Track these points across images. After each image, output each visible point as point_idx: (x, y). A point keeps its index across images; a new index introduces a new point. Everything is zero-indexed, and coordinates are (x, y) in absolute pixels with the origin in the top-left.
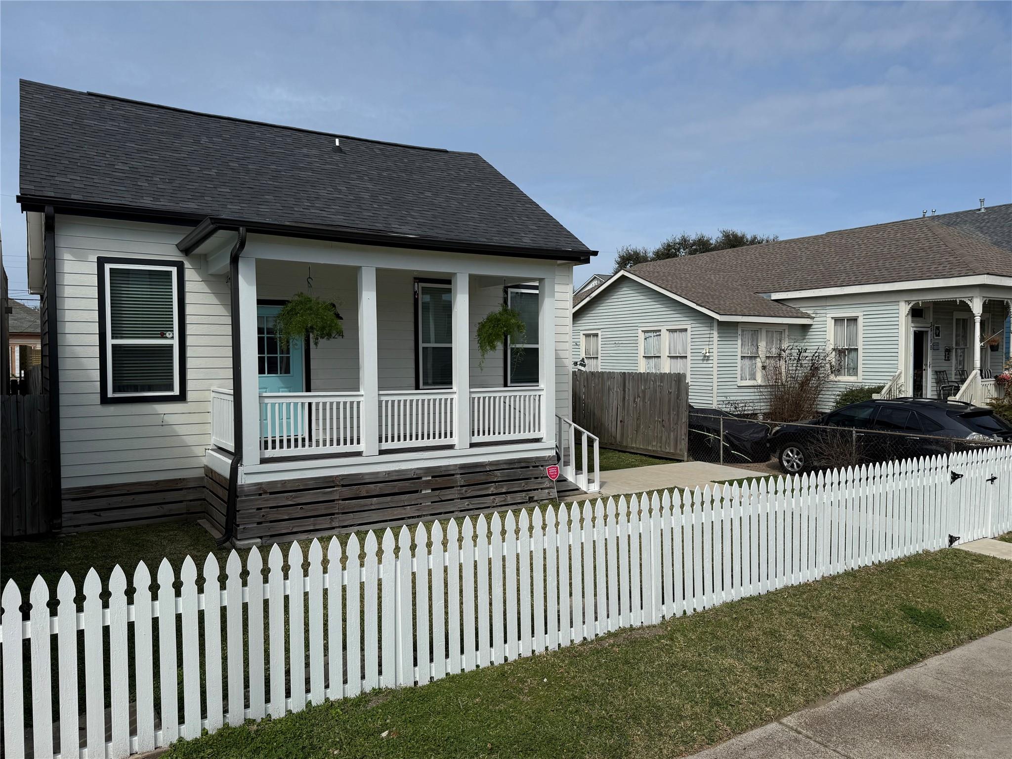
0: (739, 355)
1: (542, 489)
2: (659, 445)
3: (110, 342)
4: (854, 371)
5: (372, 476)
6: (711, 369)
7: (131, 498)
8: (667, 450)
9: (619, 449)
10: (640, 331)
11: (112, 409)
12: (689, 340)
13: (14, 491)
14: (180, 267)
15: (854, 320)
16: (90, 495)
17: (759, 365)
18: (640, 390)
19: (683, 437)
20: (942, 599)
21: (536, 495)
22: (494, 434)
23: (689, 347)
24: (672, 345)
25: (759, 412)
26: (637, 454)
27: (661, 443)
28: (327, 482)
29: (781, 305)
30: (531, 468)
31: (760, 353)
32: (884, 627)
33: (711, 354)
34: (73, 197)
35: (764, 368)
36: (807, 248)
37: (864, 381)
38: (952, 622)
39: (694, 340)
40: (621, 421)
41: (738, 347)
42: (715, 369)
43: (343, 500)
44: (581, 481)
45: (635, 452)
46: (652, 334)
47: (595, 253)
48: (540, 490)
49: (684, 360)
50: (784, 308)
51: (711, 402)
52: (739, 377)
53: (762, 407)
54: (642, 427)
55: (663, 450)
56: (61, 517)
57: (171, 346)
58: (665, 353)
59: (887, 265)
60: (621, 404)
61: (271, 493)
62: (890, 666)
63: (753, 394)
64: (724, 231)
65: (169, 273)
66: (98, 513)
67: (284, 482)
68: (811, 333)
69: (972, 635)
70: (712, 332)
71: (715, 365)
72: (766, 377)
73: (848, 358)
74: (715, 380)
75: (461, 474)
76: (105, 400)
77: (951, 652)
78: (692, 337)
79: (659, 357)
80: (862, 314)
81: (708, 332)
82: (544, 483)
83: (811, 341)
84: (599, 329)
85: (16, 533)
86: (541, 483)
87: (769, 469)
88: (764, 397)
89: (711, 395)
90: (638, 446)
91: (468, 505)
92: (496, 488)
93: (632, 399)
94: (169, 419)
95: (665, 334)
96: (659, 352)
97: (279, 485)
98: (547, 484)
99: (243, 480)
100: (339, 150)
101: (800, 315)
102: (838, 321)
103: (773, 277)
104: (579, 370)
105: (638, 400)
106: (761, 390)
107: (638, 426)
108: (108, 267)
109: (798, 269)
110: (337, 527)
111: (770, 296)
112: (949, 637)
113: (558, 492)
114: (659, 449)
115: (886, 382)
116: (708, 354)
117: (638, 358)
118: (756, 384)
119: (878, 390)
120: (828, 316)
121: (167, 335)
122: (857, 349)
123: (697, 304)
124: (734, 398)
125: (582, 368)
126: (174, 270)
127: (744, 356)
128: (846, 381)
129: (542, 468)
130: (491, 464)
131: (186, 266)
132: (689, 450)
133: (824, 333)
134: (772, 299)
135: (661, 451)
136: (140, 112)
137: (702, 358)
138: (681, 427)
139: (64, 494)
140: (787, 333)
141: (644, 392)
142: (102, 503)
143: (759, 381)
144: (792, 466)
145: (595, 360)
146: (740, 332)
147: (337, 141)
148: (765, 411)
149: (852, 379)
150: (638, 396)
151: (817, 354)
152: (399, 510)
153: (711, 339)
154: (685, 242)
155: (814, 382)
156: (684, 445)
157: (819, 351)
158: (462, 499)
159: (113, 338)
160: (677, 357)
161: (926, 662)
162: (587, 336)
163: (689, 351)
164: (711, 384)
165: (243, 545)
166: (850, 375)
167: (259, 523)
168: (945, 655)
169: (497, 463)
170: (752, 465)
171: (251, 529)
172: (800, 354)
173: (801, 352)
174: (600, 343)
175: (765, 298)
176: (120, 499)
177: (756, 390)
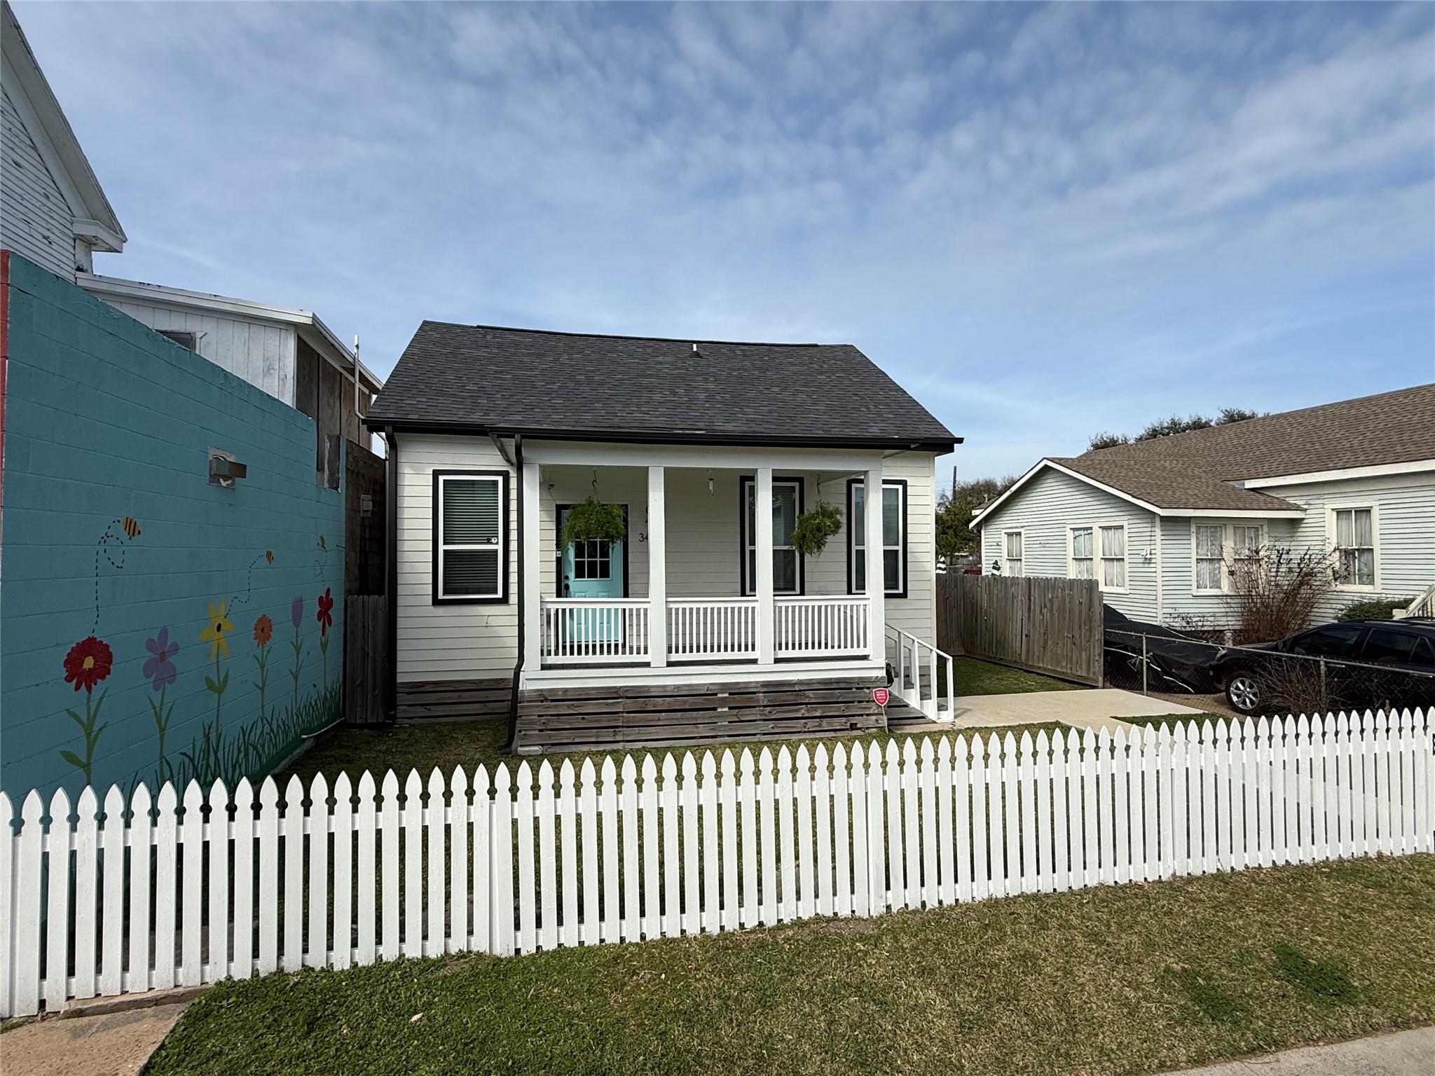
0: (1194, 557)
1: (868, 715)
2: (1069, 666)
3: (442, 547)
4: (1369, 578)
5: (660, 689)
6: (1154, 575)
7: (456, 694)
8: (1079, 673)
9: (1025, 668)
10: (1068, 529)
11: (441, 610)
12: (1126, 539)
13: (358, 682)
14: (506, 476)
15: (1367, 511)
16: (422, 689)
17: (1225, 570)
18: (1047, 600)
19: (1096, 658)
20: (1366, 944)
21: (860, 722)
22: (826, 647)
23: (1127, 548)
24: (1107, 546)
25: (1226, 628)
26: (1044, 675)
27: (1071, 663)
28: (611, 693)
29: (1258, 495)
30: (854, 690)
31: (1225, 555)
32: (1225, 978)
33: (1153, 556)
34: (410, 417)
35: (1232, 573)
36: (1300, 423)
37: (1384, 591)
38: (1365, 989)
39: (1132, 539)
40: (1026, 636)
41: (1191, 547)
42: (1159, 574)
43: (628, 712)
44: (929, 708)
45: (1043, 673)
46: (1082, 532)
47: (960, 441)
48: (865, 717)
49: (1121, 563)
50: (1262, 498)
51: (1155, 615)
52: (1195, 585)
53: (1230, 623)
54: (1050, 643)
55: (1074, 672)
56: (395, 710)
57: (496, 551)
58: (1098, 555)
59: (1416, 437)
60: (1026, 615)
61: (552, 701)
62: (1200, 1052)
63: (1216, 606)
64: (1226, 411)
65: (496, 483)
66: (428, 707)
67: (566, 690)
68: (1303, 530)
69: (1400, 1020)
70: (1153, 529)
71: (1159, 570)
72: (1234, 585)
73: (1359, 560)
74: (1160, 588)
75: (764, 692)
76: (436, 602)
77: (1344, 1045)
78: (1130, 535)
79: (1091, 559)
80: (1378, 503)
81: (1149, 529)
82: (870, 708)
83: (1300, 539)
84: (1022, 527)
85: (359, 721)
86: (866, 708)
87: (1216, 704)
88: (1232, 610)
89: (1155, 606)
90: (1045, 666)
91: (773, 728)
92: (808, 711)
93: (1038, 609)
94: (492, 621)
95: (1097, 532)
96: (1091, 553)
97: (560, 693)
98: (874, 710)
99: (524, 686)
100: (697, 354)
101: (1285, 507)
102: (1340, 512)
103: (1249, 461)
104: (993, 574)
105: (1045, 611)
106: (1229, 601)
107: (1046, 643)
108: (441, 478)
109: (1284, 450)
110: (621, 741)
111: (1244, 485)
112: (1350, 1017)
113: (889, 719)
114: (1069, 672)
115: (1417, 593)
116: (1149, 556)
117: (1067, 561)
118: (1220, 593)
119: (1404, 605)
120: (1325, 506)
121: (493, 541)
122: (1372, 549)
123: (1133, 497)
124: (1186, 611)
125: (995, 572)
126: (500, 479)
127: (1202, 559)
128: (1356, 591)
129: (867, 691)
130: (800, 682)
131: (511, 475)
132: (1105, 675)
133: (1322, 529)
134: (1246, 487)
135: (1072, 673)
136: (516, 338)
137: (1142, 561)
138: (1094, 645)
139: (400, 687)
140: (1265, 529)
141: (1051, 601)
142: (431, 698)
143: (1226, 589)
144: (1244, 702)
145: (1019, 562)
146: (1193, 529)
147: (695, 346)
148: (1238, 627)
149: (1366, 588)
150: (1045, 607)
151: (1308, 556)
152: (691, 728)
153: (1153, 538)
154: (1176, 425)
155: (1304, 591)
156: (1098, 667)
157: (1309, 552)
158: (765, 720)
159: (445, 543)
160: (1113, 559)
161: (1280, 1055)
162: (1010, 535)
163: (1126, 552)
164: (1154, 593)
165: (524, 751)
166: (1362, 583)
167: (540, 730)
168: (1327, 1049)
169: (809, 682)
170: (1193, 696)
171: (531, 736)
172: (1281, 556)
173: (1282, 554)
174: (1023, 543)
175: (1237, 486)
176: (448, 695)
177: (1220, 601)
